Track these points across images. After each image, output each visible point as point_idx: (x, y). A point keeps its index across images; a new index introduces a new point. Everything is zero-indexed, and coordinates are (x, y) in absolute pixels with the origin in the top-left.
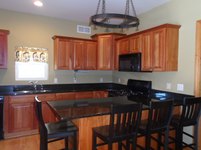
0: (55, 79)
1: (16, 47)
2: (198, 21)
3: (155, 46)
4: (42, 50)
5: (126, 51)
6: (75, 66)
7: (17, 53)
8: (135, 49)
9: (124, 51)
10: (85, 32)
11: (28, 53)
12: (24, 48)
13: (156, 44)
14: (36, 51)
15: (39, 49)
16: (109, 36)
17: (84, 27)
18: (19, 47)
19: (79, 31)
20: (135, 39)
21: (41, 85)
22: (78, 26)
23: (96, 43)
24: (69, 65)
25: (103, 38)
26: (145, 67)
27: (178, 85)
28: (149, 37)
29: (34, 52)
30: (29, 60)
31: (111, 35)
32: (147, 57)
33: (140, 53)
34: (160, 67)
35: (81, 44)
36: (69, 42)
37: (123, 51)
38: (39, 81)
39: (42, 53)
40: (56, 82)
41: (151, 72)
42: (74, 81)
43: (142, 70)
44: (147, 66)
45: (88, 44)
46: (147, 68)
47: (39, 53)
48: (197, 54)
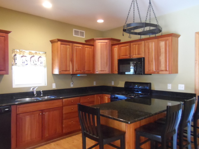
0: (53, 84)
1: (13, 50)
2: (196, 33)
3: (160, 52)
4: (39, 53)
5: (126, 55)
6: (75, 70)
7: (14, 56)
8: (137, 53)
9: (124, 56)
10: (80, 36)
11: (25, 56)
12: (21, 51)
13: (161, 50)
14: (34, 54)
15: (37, 52)
16: (106, 41)
17: (79, 31)
18: (15, 50)
19: (75, 34)
20: (137, 45)
21: (41, 91)
22: (74, 30)
23: (93, 47)
24: (70, 69)
25: (100, 43)
26: (149, 70)
27: (179, 85)
28: (153, 44)
29: (31, 56)
30: (27, 64)
31: (109, 40)
32: (152, 61)
33: (144, 58)
34: (166, 70)
35: (80, 48)
36: (69, 45)
37: (122, 56)
38: (39, 87)
39: (40, 57)
40: (54, 87)
41: (151, 74)
42: (70, 86)
43: (146, 73)
44: (152, 69)
45: (86, 48)
46: (151, 71)
47: (36, 57)
48: (197, 59)
